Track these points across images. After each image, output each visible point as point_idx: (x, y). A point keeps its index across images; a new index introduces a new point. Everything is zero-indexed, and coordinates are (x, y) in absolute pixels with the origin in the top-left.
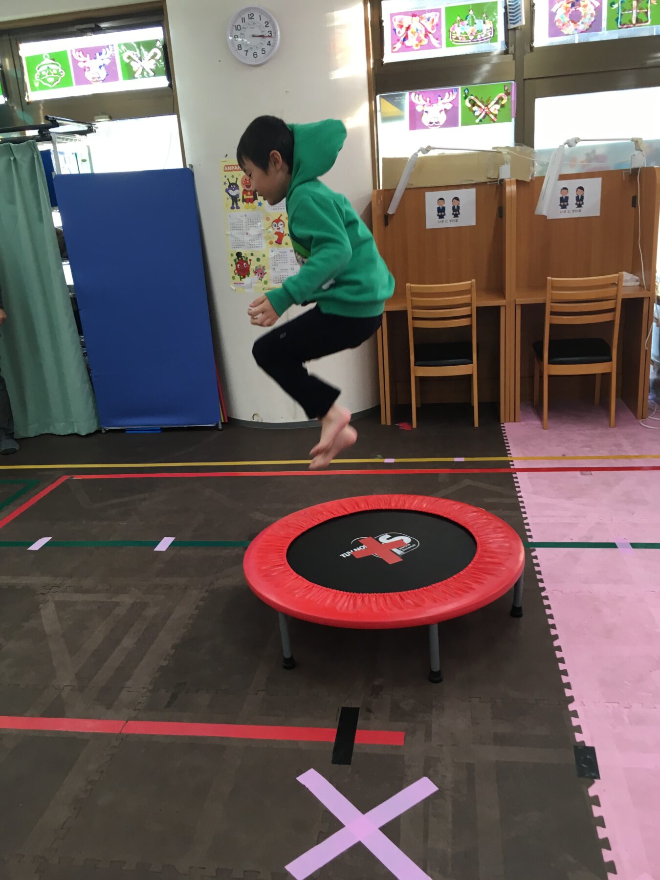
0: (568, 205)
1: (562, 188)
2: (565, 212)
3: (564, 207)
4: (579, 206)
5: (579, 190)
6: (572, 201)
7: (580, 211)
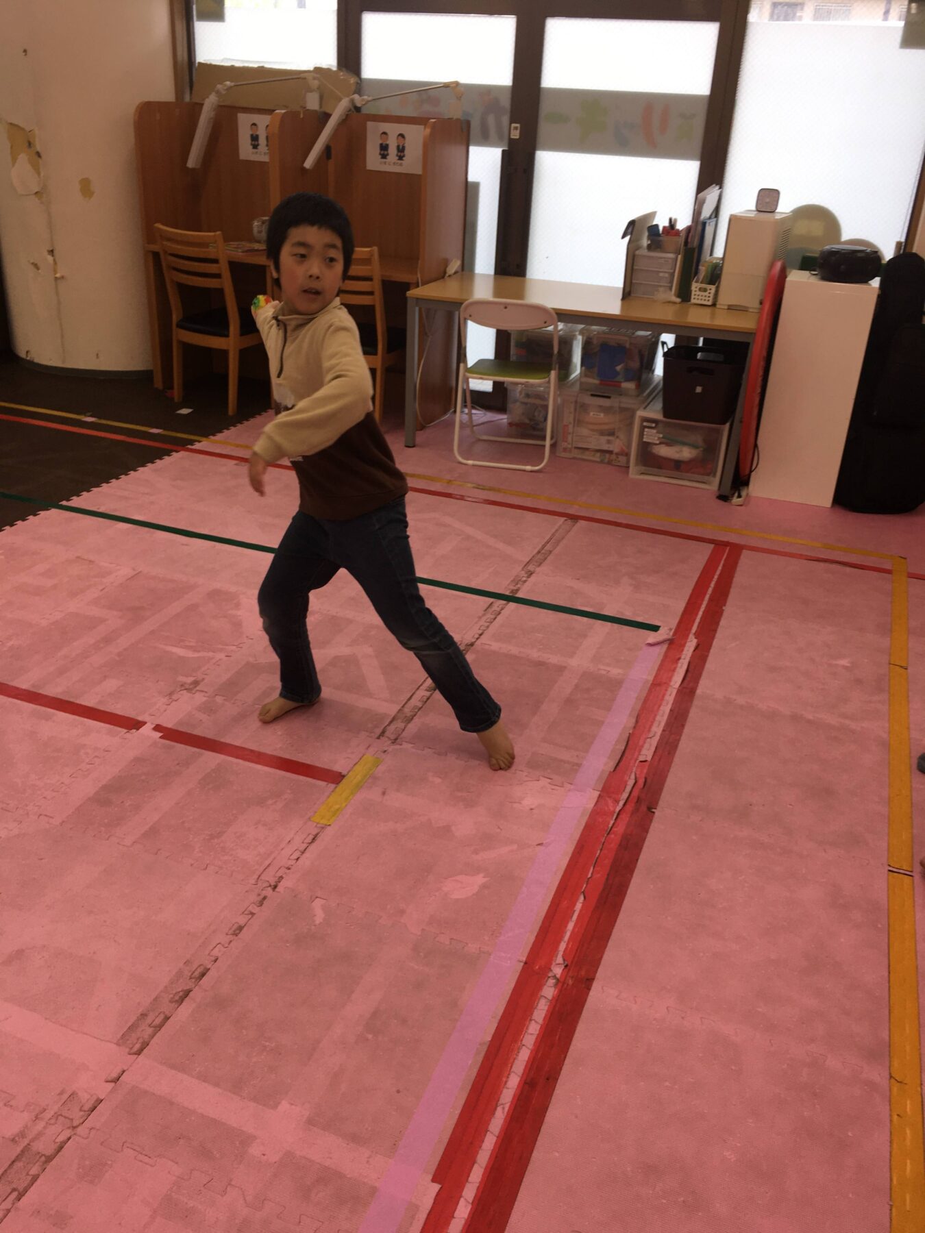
0: (388, 155)
1: (381, 132)
2: (385, 163)
3: (384, 156)
4: (401, 158)
5: (400, 137)
6: (392, 151)
7: (401, 165)
